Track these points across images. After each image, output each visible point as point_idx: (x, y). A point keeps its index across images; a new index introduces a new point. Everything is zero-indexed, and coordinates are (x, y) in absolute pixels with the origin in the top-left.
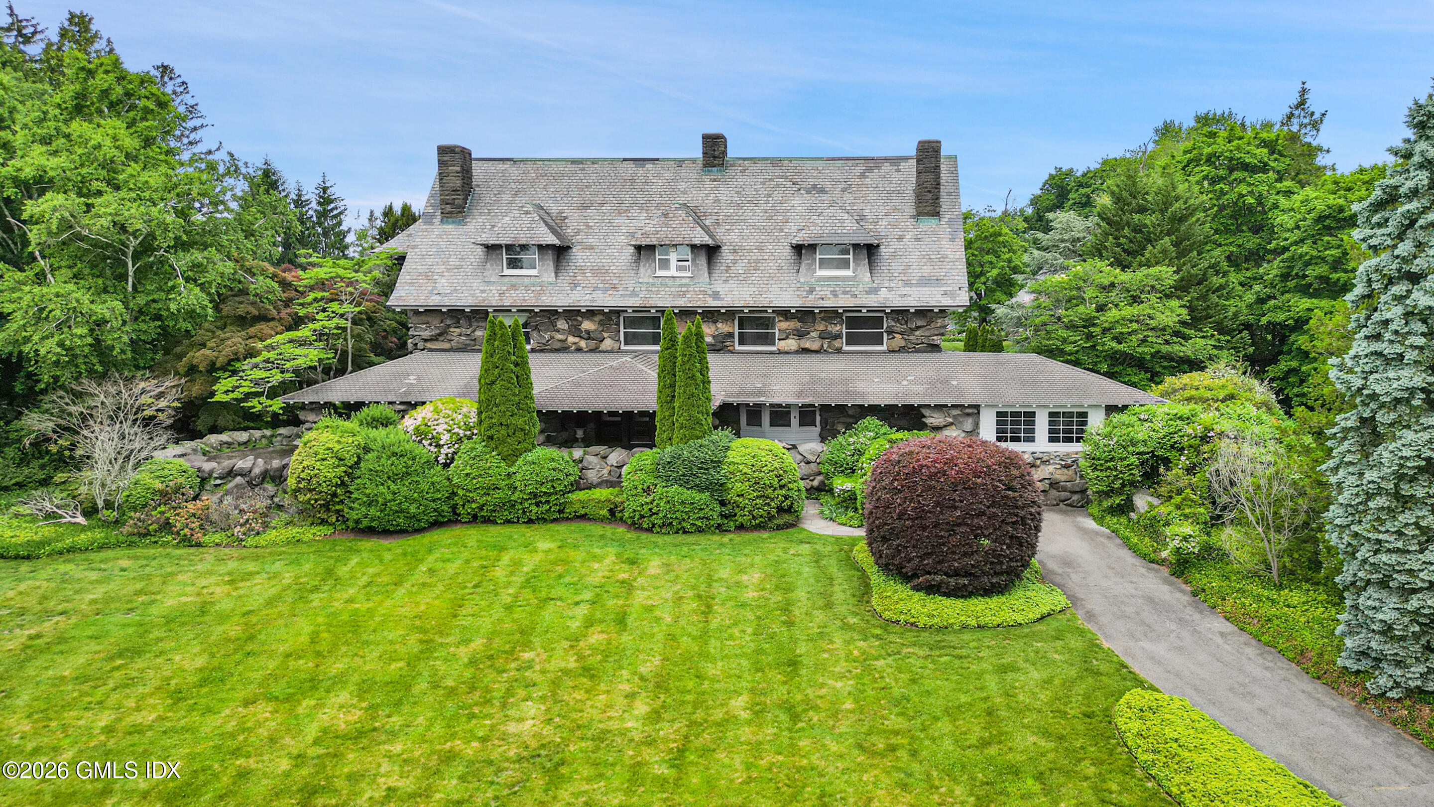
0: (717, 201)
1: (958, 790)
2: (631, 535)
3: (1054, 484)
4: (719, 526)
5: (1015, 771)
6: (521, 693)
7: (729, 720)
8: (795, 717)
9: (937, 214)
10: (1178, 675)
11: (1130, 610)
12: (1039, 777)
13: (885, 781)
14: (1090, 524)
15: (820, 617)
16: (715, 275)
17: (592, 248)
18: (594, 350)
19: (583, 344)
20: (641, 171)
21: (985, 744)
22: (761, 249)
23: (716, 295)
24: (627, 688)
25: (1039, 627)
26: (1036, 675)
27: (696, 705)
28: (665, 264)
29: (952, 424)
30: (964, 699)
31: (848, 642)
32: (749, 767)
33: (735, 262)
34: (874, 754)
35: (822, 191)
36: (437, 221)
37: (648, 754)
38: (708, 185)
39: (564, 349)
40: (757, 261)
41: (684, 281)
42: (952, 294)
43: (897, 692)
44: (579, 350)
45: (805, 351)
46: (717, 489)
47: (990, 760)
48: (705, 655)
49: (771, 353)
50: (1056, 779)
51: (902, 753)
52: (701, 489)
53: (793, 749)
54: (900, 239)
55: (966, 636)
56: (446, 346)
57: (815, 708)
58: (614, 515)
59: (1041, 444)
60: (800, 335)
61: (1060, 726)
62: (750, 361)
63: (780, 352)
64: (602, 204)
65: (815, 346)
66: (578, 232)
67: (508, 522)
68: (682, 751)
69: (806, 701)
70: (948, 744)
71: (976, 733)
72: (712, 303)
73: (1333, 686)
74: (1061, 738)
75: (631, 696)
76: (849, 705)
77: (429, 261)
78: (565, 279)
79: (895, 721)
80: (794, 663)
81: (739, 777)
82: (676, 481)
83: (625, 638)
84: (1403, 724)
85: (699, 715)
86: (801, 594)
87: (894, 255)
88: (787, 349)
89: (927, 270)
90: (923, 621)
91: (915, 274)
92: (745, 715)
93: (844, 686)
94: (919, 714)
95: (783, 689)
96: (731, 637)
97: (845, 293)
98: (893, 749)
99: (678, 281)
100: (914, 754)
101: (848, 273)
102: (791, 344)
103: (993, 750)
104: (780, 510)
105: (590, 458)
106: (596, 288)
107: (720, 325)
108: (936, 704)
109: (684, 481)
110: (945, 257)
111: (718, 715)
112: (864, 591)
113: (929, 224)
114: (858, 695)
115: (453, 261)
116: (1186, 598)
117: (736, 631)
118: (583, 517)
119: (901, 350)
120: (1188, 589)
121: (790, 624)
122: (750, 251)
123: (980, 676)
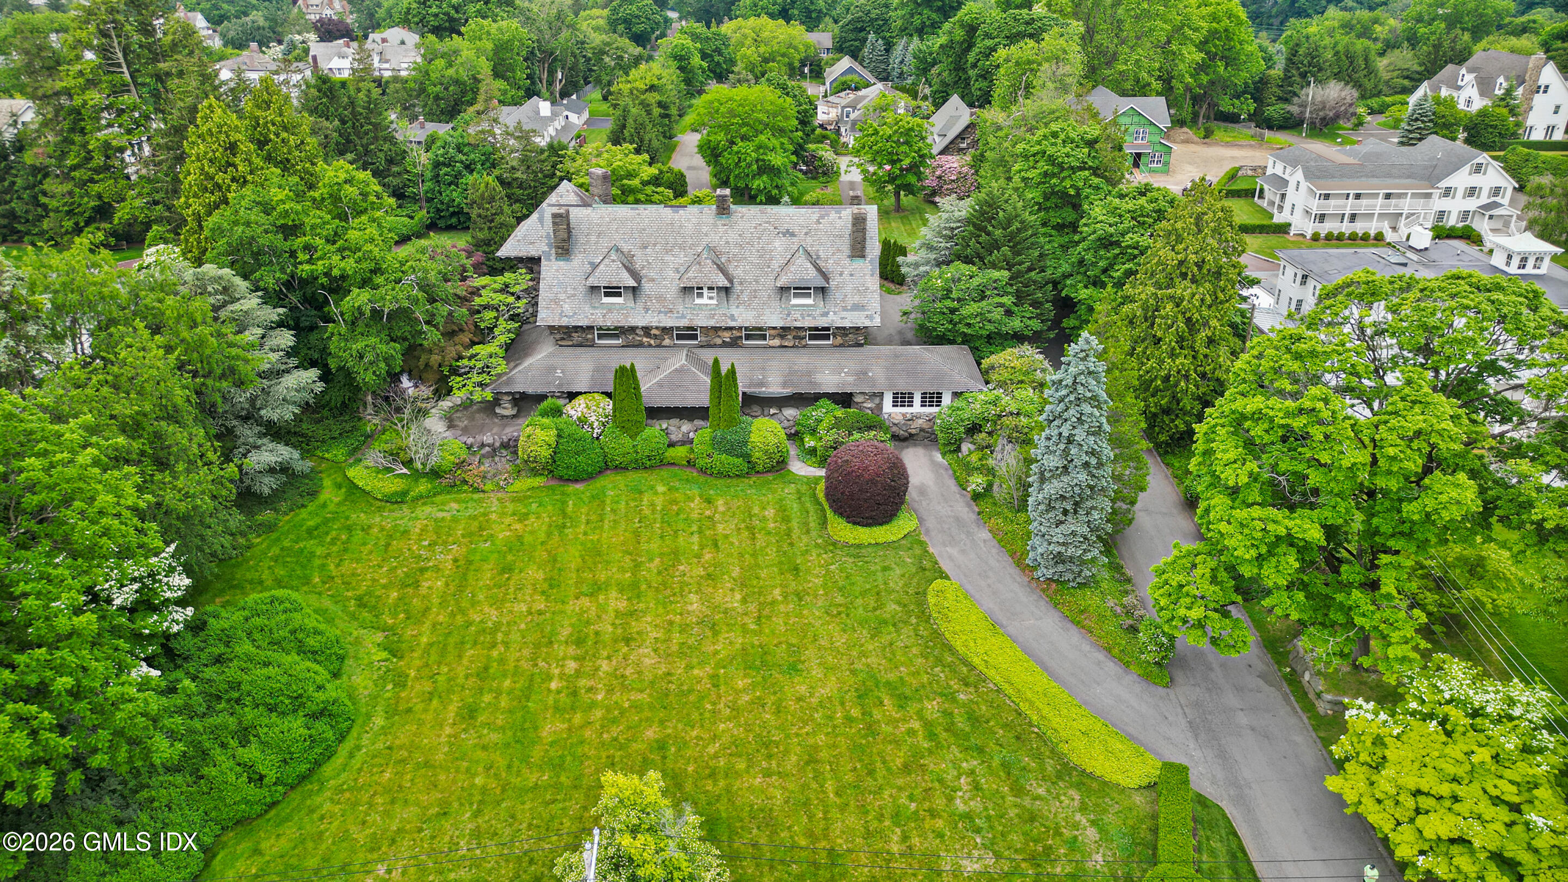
0: (727, 243)
1: (864, 632)
2: (702, 478)
3: (922, 430)
4: (748, 474)
5: (885, 622)
6: (686, 589)
7: (773, 602)
8: (800, 599)
9: (864, 257)
10: (959, 567)
11: (946, 526)
12: (894, 625)
13: (837, 628)
14: (938, 457)
15: (805, 539)
16: (731, 305)
17: (653, 280)
18: (659, 346)
19: (652, 342)
20: (677, 216)
21: (875, 609)
22: (757, 282)
23: (732, 317)
24: (729, 585)
25: (904, 542)
26: (898, 572)
27: (760, 593)
28: (700, 296)
29: (868, 399)
30: (868, 586)
31: (819, 555)
32: (786, 624)
33: (742, 291)
34: (833, 616)
35: (793, 235)
36: (553, 257)
37: (747, 620)
38: (721, 229)
39: (640, 345)
40: (755, 291)
41: (710, 306)
42: (870, 317)
43: (841, 583)
44: (650, 346)
45: (785, 346)
46: (747, 457)
47: (877, 618)
48: (757, 565)
49: (762, 345)
50: (901, 625)
51: (843, 615)
52: (738, 456)
53: (801, 616)
54: (841, 275)
55: (870, 550)
56: (569, 343)
57: (808, 594)
58: (690, 464)
59: (917, 408)
60: (782, 338)
61: (905, 599)
62: (752, 349)
63: (770, 346)
64: (655, 245)
65: (791, 344)
66: (643, 268)
68: (759, 617)
69: (804, 590)
70: (861, 610)
71: (872, 604)
72: (730, 323)
73: (1023, 570)
74: (905, 606)
75: (732, 590)
76: (821, 592)
77: (555, 290)
78: (640, 305)
79: (840, 599)
80: (796, 569)
81: (783, 629)
82: (725, 451)
83: (721, 556)
84: (1044, 590)
85: (762, 599)
86: (794, 524)
87: (837, 287)
88: (772, 344)
89: (857, 299)
90: (852, 541)
91: (850, 302)
92: (780, 598)
93: (818, 581)
94: (849, 595)
95: (793, 584)
96: (767, 554)
97: (809, 315)
98: (839, 613)
100: (848, 615)
101: (809, 301)
102: (777, 342)
103: (878, 613)
104: (778, 462)
105: (671, 428)
106: (660, 312)
107: (730, 333)
108: (857, 589)
109: (729, 452)
110: (867, 289)
111: (769, 599)
112: (824, 523)
113: (859, 263)
114: (824, 586)
115: (570, 291)
116: (974, 517)
117: (768, 550)
118: (673, 464)
119: (841, 346)
120: (977, 509)
121: (792, 544)
122: (750, 283)
123: (874, 573)
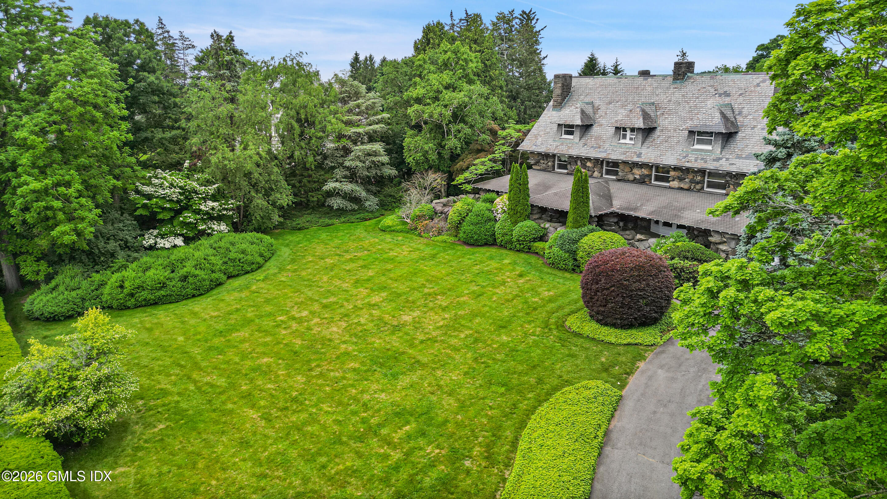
0: (670, 101)
1: (479, 381)
4: (573, 270)
13: (465, 370)
15: (544, 315)
16: (645, 144)
17: (601, 126)
18: (591, 176)
22: (675, 130)
23: (640, 156)
27: (456, 328)
28: (624, 137)
29: (725, 242)
31: (536, 327)
33: (659, 137)
35: (728, 95)
37: (421, 337)
38: (671, 91)
40: (670, 137)
41: (630, 146)
43: (519, 348)
45: (682, 189)
47: (504, 379)
49: (665, 187)
51: (484, 365)
55: (581, 340)
56: (538, 168)
60: (681, 179)
61: (550, 380)
62: (658, 191)
63: (670, 188)
64: (618, 102)
65: (687, 187)
66: (600, 117)
67: (511, 249)
72: (636, 159)
74: (542, 383)
76: (495, 346)
77: (540, 129)
78: (583, 141)
80: (505, 327)
82: (559, 246)
86: (553, 305)
88: (673, 186)
89: (756, 149)
96: (501, 312)
97: (702, 159)
99: (627, 146)
100: (487, 367)
101: (709, 147)
102: (676, 184)
105: (551, 228)
106: (592, 147)
107: (643, 170)
115: (548, 130)
118: (535, 254)
122: (669, 131)
